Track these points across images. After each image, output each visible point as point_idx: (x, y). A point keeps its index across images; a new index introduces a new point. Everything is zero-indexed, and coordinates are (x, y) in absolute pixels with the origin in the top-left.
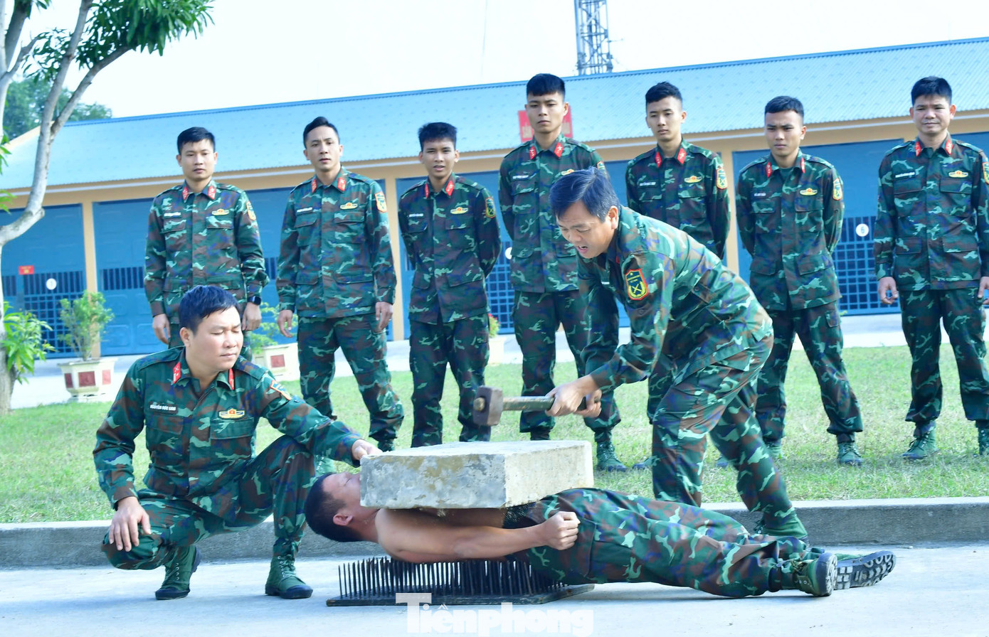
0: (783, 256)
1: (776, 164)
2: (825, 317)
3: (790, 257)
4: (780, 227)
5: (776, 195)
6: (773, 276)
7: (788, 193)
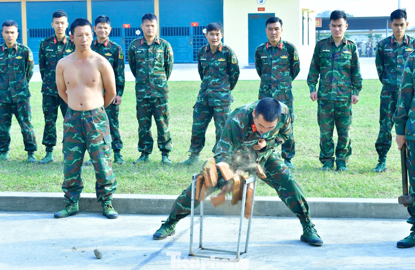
0: (10, 82)
1: (7, 47)
2: (24, 107)
3: (12, 83)
4: (8, 71)
5: (6, 58)
6: (6, 90)
7: (11, 58)
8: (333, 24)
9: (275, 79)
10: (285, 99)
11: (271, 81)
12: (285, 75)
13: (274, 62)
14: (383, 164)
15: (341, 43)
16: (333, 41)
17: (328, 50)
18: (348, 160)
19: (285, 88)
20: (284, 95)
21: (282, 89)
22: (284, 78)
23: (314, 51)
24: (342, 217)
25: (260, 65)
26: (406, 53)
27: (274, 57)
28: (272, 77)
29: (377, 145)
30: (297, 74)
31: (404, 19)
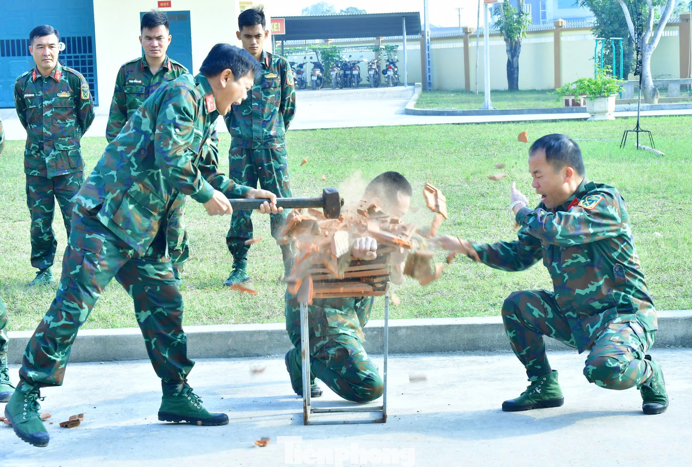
8: (148, 36)
9: (49, 133)
10: (69, 167)
11: (42, 135)
12: (68, 126)
13: (46, 103)
14: (240, 272)
15: (161, 68)
16: (147, 64)
17: (138, 80)
18: (182, 266)
19: (69, 148)
20: (67, 160)
21: (62, 150)
22: (65, 131)
23: (116, 83)
24: (123, 359)
25: (24, 110)
26: (267, 81)
27: (47, 96)
28: (44, 130)
29: (229, 240)
30: (89, 123)
31: (260, 25)
